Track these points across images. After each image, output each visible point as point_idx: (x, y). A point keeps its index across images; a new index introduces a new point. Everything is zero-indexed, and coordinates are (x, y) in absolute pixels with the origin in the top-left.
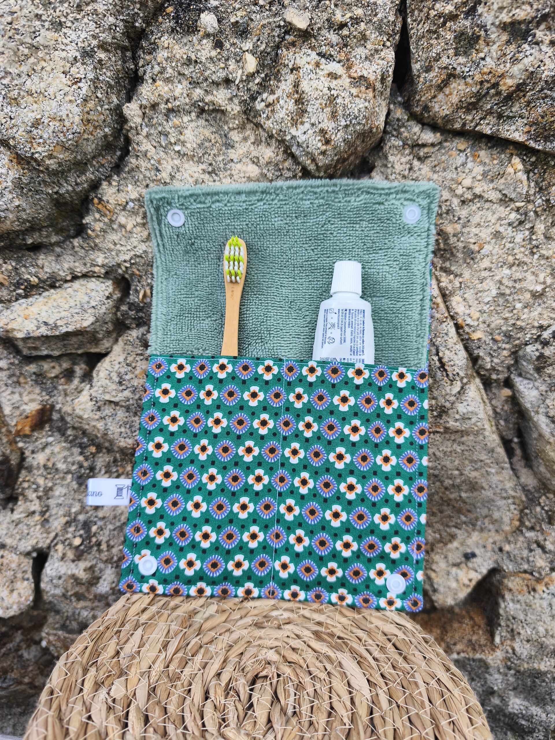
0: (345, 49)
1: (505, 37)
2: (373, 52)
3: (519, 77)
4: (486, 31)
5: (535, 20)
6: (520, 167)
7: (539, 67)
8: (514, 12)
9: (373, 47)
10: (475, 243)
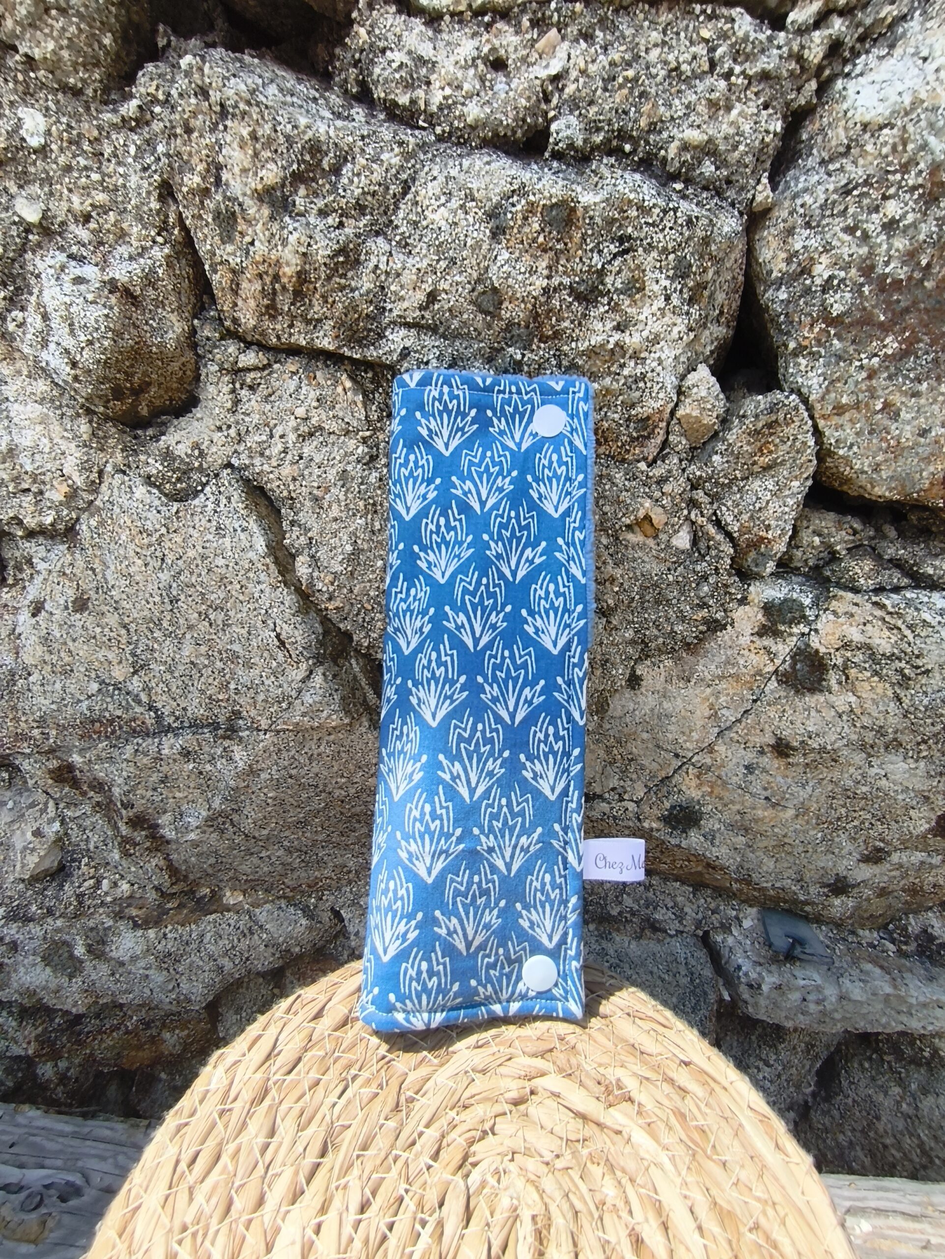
0: (102, 248)
1: (266, 211)
2: (140, 250)
3: (294, 261)
4: (240, 205)
5: (287, 183)
6: (348, 384)
7: (309, 245)
8: (260, 175)
9: (138, 244)
10: (319, 487)
